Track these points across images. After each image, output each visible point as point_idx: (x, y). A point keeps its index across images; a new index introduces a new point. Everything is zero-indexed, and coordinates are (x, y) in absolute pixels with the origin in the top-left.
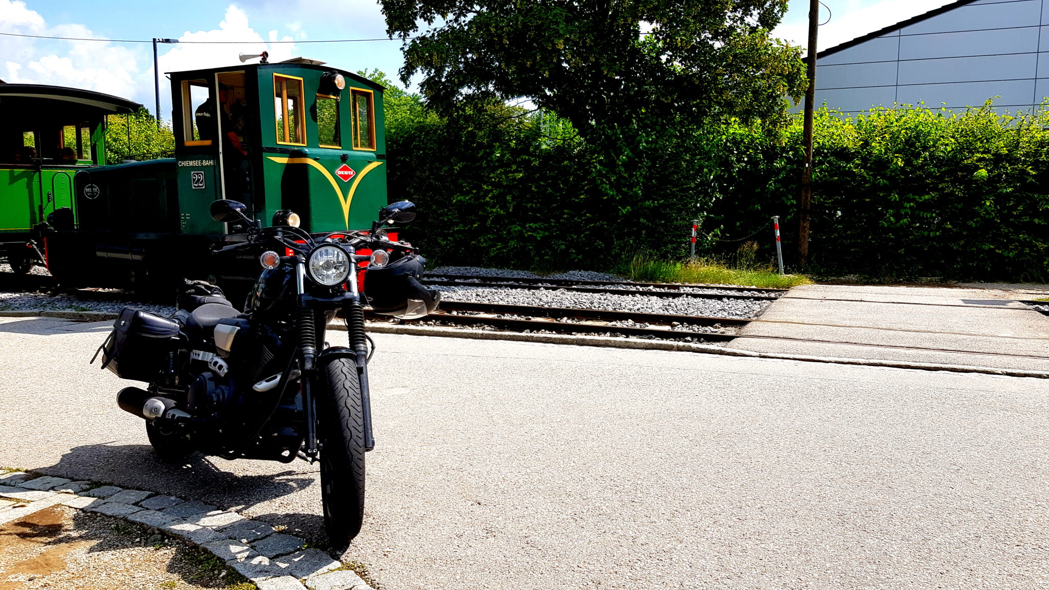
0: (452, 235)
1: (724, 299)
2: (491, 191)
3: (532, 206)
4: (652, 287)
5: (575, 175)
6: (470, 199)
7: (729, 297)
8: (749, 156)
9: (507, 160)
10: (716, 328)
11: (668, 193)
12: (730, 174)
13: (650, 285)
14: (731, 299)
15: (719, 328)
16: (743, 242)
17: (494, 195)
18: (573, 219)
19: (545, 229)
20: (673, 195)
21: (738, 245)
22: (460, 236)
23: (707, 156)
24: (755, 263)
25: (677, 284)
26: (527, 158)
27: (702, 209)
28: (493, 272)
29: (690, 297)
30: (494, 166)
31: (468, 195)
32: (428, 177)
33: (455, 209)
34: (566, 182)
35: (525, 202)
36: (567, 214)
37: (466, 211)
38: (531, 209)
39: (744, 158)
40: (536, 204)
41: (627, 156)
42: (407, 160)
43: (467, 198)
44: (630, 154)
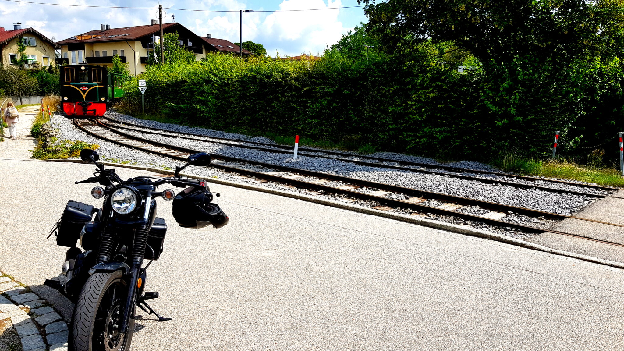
0: (388, 131)
1: (563, 193)
2: (415, 105)
3: (440, 115)
4: (515, 178)
5: (471, 96)
6: (401, 110)
7: (567, 192)
8: (609, 84)
9: (427, 84)
10: (539, 219)
11: (538, 111)
12: (593, 98)
13: (513, 177)
14: (569, 194)
15: (542, 219)
16: (592, 150)
17: (416, 107)
18: (468, 126)
19: (448, 132)
20: (544, 112)
21: (589, 151)
22: (393, 132)
23: (574, 84)
24: (603, 165)
25: (536, 177)
26: (440, 84)
27: (568, 122)
28: (410, 158)
29: (538, 189)
30: (417, 88)
31: (400, 107)
32: (377, 95)
33: (391, 116)
34: (465, 101)
35: (436, 113)
36: (464, 122)
37: (398, 117)
38: (440, 117)
39: (606, 86)
40: (444, 115)
41: (508, 84)
42: (365, 83)
43: (399, 109)
44: (511, 83)
